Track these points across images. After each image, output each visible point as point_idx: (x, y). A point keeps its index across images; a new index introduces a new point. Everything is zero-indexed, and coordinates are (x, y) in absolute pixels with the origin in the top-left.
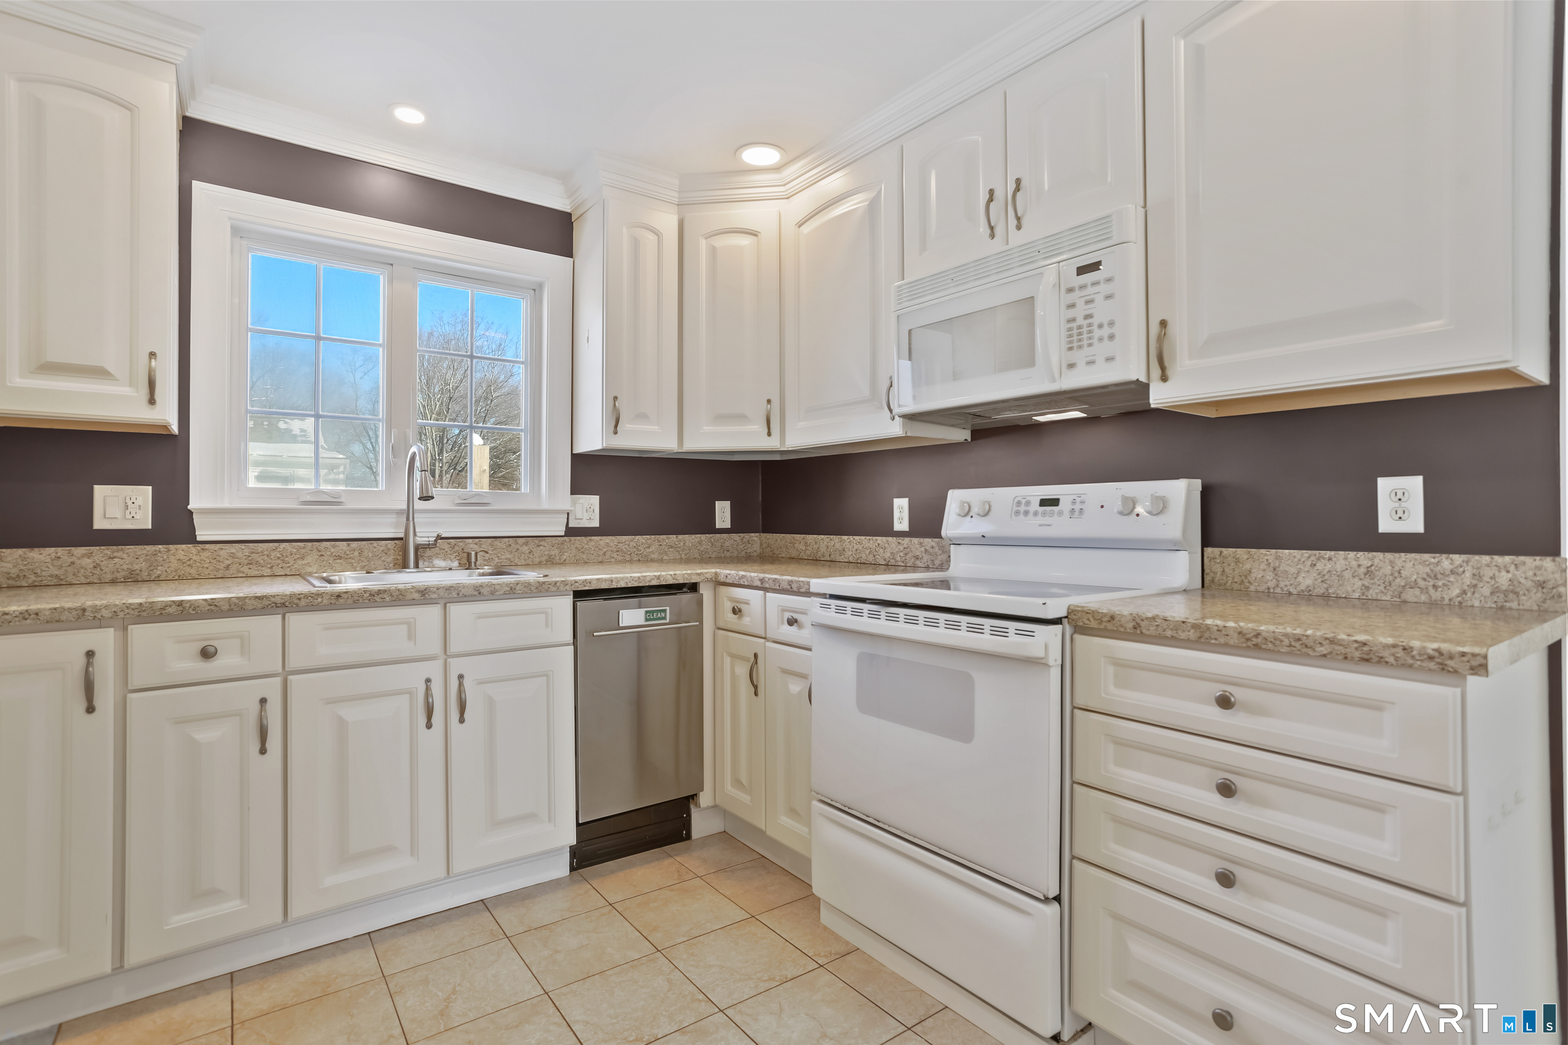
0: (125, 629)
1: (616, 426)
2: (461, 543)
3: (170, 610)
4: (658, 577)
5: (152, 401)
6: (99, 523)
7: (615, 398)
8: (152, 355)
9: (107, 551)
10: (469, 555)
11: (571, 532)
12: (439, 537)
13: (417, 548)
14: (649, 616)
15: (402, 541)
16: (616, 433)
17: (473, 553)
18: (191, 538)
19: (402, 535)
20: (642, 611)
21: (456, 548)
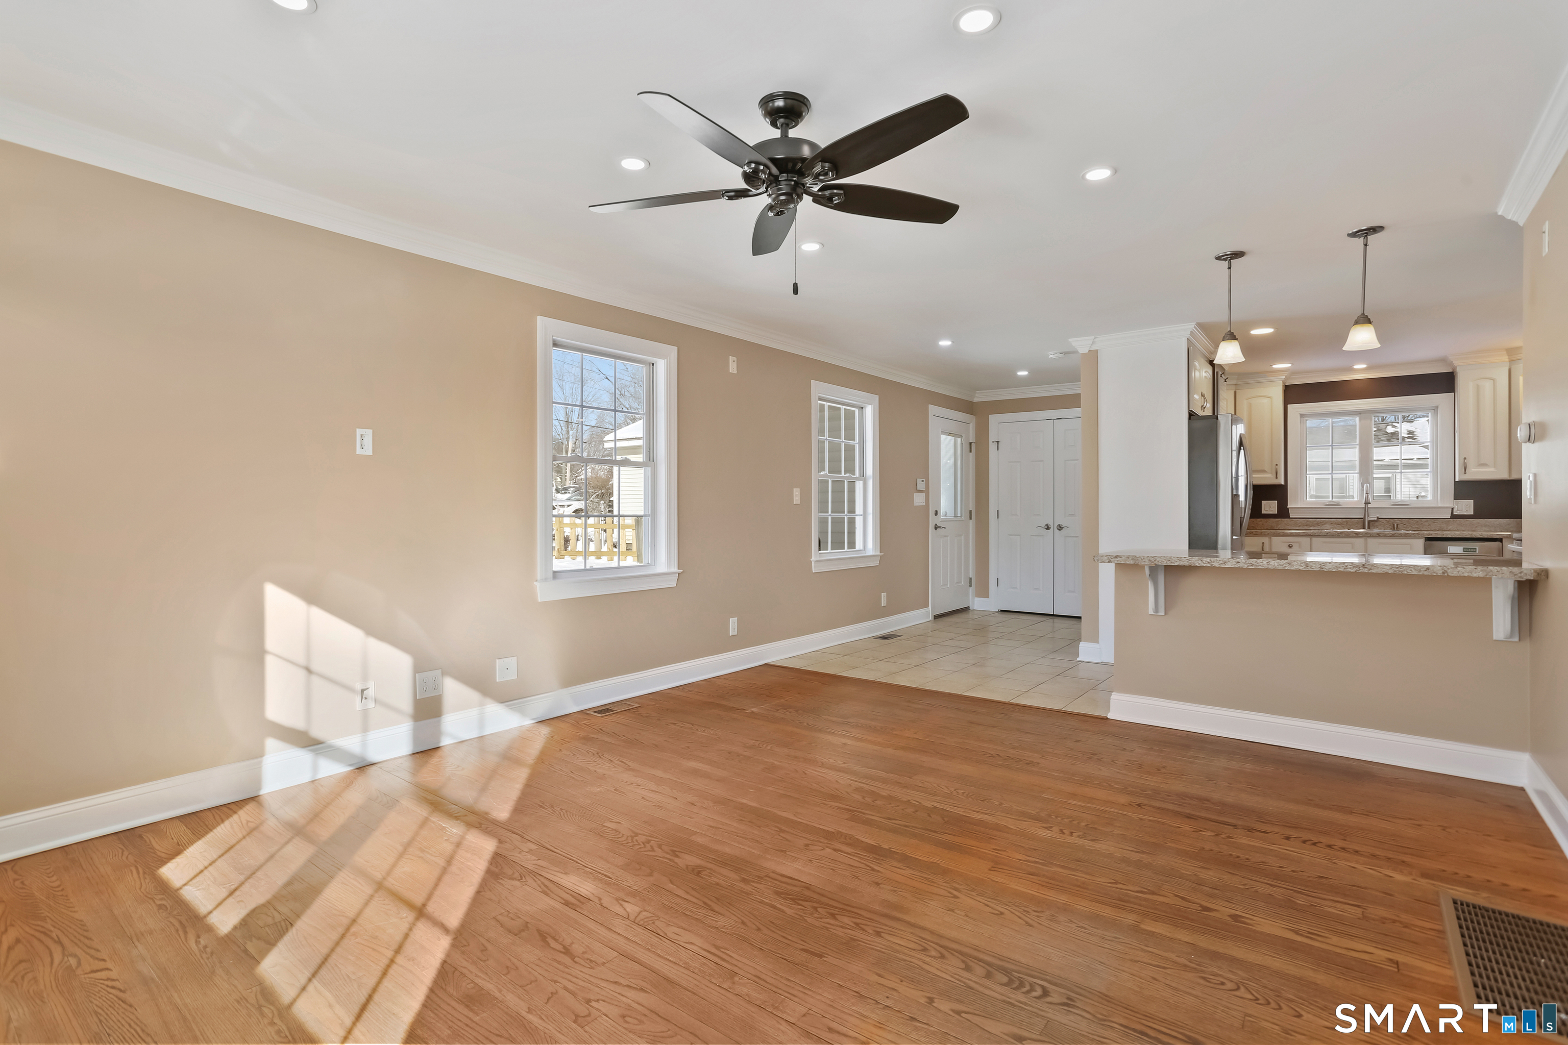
0: (1271, 538)
1: (1465, 470)
2: (1392, 521)
3: (1281, 534)
4: (1471, 534)
5: (1277, 478)
6: (1264, 512)
7: (1465, 458)
8: (1277, 465)
9: (1265, 520)
10: (1394, 525)
11: (1453, 516)
12: (1378, 518)
13: (1369, 522)
14: (1465, 550)
15: (1364, 519)
16: (1465, 473)
17: (1395, 524)
18: (1288, 517)
19: (1363, 517)
20: (1462, 547)
21: (1390, 522)
